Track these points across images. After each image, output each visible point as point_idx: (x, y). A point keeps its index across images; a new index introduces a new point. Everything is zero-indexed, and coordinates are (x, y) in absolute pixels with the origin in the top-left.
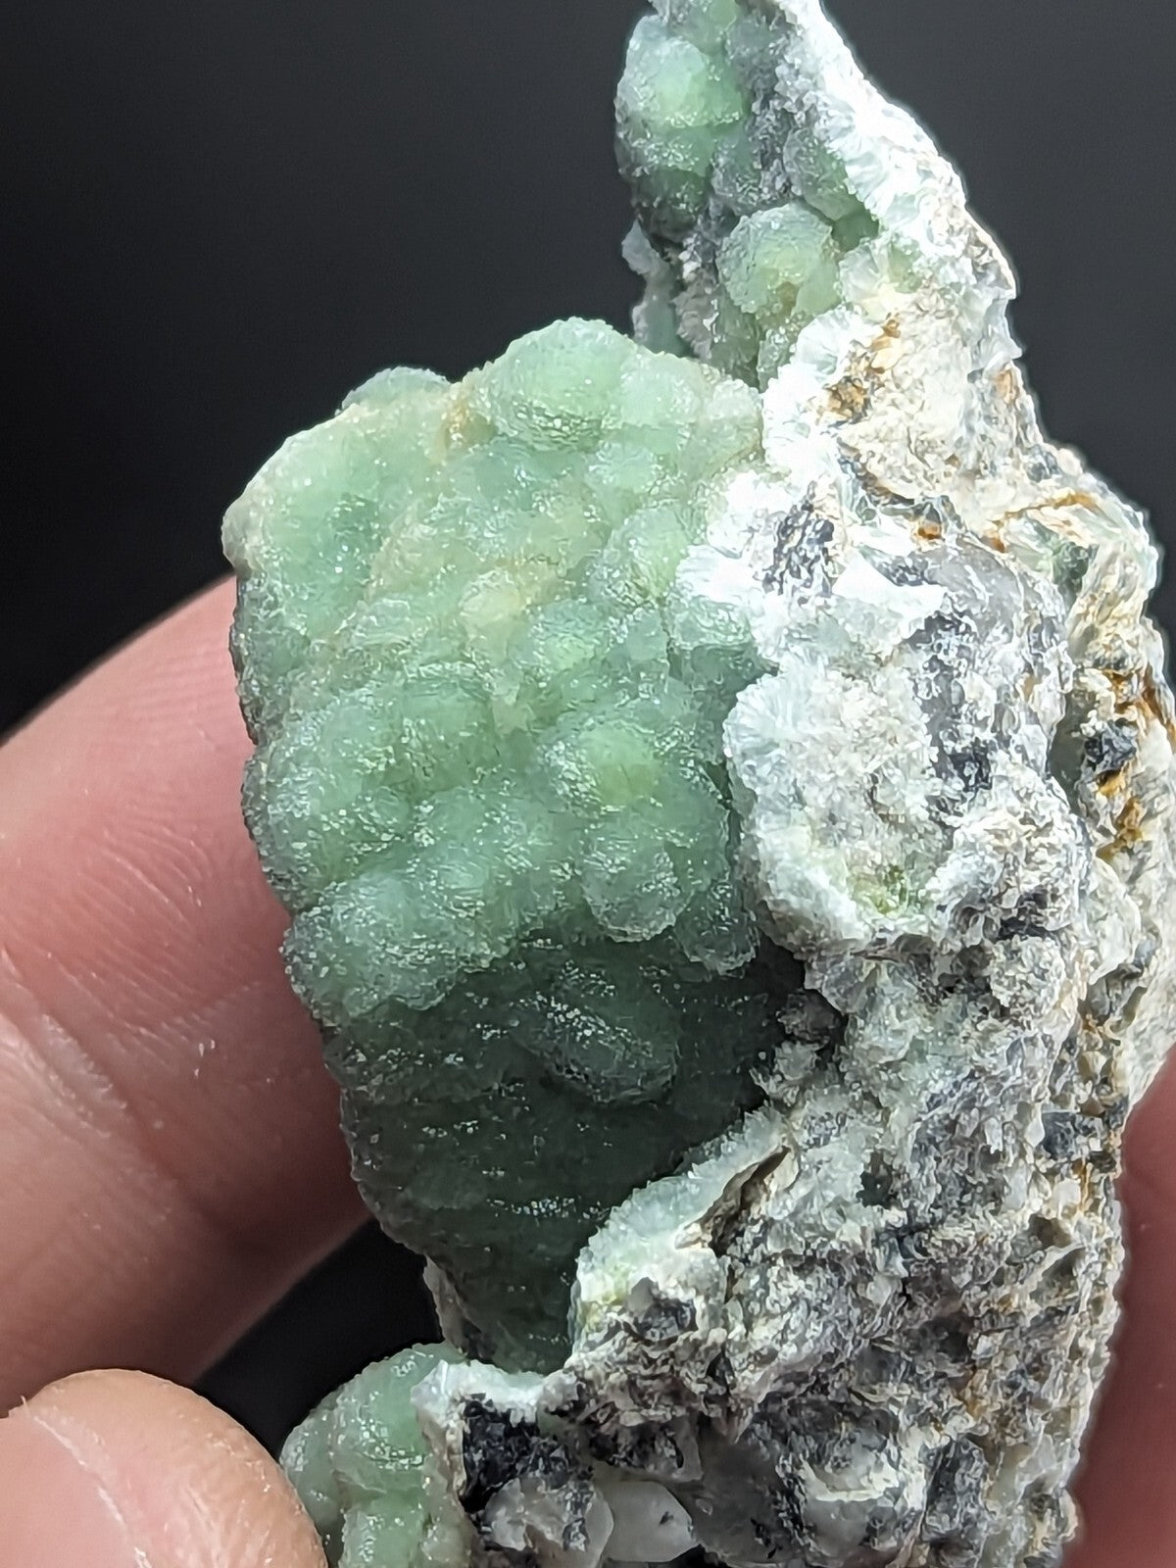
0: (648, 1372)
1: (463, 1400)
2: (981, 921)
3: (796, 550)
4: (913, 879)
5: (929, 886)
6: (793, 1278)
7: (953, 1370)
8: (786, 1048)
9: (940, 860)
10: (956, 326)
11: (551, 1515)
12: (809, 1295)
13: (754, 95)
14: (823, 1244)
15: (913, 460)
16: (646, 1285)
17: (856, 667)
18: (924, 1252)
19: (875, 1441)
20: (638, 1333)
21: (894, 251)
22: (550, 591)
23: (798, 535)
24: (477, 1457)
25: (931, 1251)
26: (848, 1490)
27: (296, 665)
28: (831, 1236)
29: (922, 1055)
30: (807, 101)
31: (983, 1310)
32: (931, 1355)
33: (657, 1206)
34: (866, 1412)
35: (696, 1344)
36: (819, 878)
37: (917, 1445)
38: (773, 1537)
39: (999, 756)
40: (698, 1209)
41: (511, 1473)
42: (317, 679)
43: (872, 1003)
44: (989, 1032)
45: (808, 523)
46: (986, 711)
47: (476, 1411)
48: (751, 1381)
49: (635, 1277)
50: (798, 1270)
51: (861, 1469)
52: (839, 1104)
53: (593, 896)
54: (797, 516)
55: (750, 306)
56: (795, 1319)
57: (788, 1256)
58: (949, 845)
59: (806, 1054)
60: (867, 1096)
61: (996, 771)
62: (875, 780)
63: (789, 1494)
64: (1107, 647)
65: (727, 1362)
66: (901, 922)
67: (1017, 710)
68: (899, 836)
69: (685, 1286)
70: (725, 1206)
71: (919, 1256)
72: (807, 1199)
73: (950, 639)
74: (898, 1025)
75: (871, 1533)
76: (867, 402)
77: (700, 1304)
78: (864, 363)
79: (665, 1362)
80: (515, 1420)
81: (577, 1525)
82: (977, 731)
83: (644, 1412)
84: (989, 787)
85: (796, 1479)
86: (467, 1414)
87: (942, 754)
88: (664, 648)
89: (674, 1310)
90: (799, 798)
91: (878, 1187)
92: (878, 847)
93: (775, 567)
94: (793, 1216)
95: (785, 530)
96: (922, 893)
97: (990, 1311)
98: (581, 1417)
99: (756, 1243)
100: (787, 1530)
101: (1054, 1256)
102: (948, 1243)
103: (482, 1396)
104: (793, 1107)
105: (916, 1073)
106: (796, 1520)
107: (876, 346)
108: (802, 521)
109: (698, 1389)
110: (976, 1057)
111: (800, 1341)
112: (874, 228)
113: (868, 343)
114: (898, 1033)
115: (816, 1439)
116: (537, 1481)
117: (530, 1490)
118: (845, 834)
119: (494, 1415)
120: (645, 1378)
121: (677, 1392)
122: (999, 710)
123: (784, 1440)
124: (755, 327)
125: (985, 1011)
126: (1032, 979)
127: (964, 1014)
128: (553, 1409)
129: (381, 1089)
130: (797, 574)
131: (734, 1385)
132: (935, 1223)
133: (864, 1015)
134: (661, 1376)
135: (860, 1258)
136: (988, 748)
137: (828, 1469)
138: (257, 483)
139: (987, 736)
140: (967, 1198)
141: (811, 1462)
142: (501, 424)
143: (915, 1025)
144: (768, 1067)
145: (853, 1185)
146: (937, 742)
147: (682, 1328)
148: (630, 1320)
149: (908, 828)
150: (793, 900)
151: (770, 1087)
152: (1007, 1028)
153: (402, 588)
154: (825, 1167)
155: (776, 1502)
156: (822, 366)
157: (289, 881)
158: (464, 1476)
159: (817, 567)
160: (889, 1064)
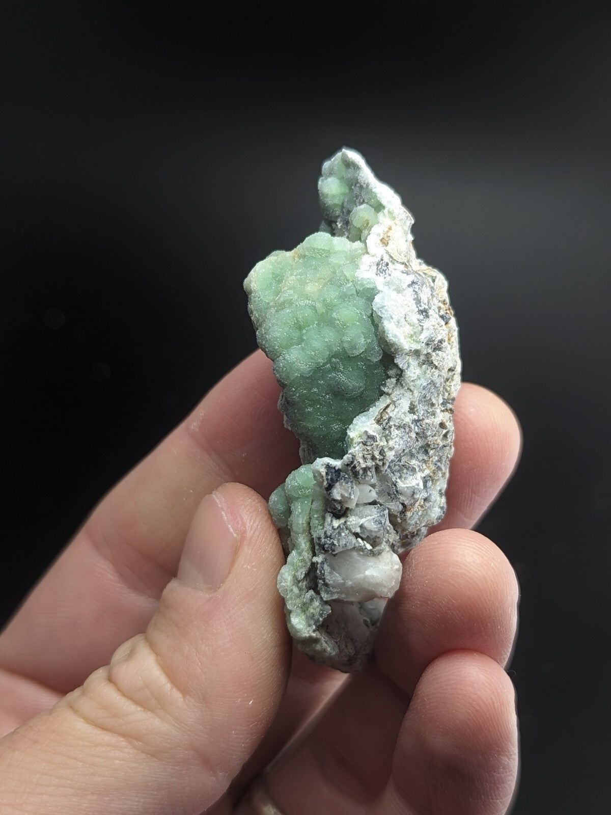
0: (366, 453)
1: (325, 464)
2: (430, 347)
3: (381, 268)
4: (416, 337)
5: (420, 338)
6: (396, 431)
7: (425, 458)
8: (389, 380)
9: (421, 333)
10: (403, 228)
11: (346, 491)
12: (400, 435)
13: (352, 185)
14: (402, 423)
15: (399, 255)
16: (366, 432)
17: (399, 291)
18: (422, 426)
19: (411, 474)
20: (365, 444)
21: (389, 212)
22: (325, 285)
23: (381, 266)
24: (329, 477)
25: (423, 425)
26: (407, 484)
27: (267, 308)
28: (403, 420)
29: (419, 378)
30: (366, 182)
31: (432, 442)
32: (421, 454)
33: (364, 417)
34: (409, 467)
35: (378, 445)
36: (398, 334)
37: (419, 475)
38: (392, 496)
39: (430, 311)
40: (373, 417)
41: (337, 481)
42: (273, 310)
43: (409, 366)
44: (434, 372)
45: (382, 263)
46: (426, 302)
47: (328, 467)
48: (390, 455)
49: (363, 430)
50: (397, 429)
51: (410, 479)
52: (402, 391)
53: (346, 345)
54: (380, 262)
55: (358, 226)
56: (397, 439)
57: (395, 425)
58: (423, 329)
59: (394, 380)
60: (408, 389)
61: (429, 314)
62: (406, 315)
63: (395, 485)
64: (441, 298)
65: (384, 450)
66: (415, 346)
67: (431, 302)
68: (412, 327)
69: (374, 432)
70: (378, 417)
71: (420, 427)
72: (398, 412)
73: (416, 286)
74: (414, 371)
75: (414, 493)
76: (388, 243)
77: (377, 436)
78: (386, 235)
79: (371, 450)
80: (337, 468)
81: (352, 492)
82: (424, 306)
83: (366, 464)
84: (429, 317)
85: (397, 482)
86: (326, 467)
87: (419, 310)
88: (355, 291)
89: (373, 438)
90: (392, 318)
91: (412, 410)
92: (408, 330)
93: (377, 272)
94: (395, 416)
95: (378, 265)
96: (418, 340)
97: (433, 443)
98: (352, 466)
99: (387, 424)
100: (395, 494)
101: (445, 431)
102: (427, 424)
103: (329, 463)
104: (391, 394)
105: (418, 382)
106: (397, 492)
107: (388, 232)
108: (381, 263)
109: (378, 457)
110: (431, 378)
111: (399, 445)
112: (384, 207)
113: (386, 231)
114: (414, 373)
115: (400, 473)
116: (343, 482)
117: (341, 485)
118: (401, 326)
119: (332, 468)
120: (366, 455)
121: (373, 458)
122: (428, 302)
123: (393, 473)
124: (360, 231)
125: (432, 368)
126: (442, 360)
127: (428, 369)
128: (346, 464)
129: (298, 397)
130: (382, 273)
131: (386, 456)
132: (423, 419)
133: (407, 369)
134: (370, 454)
135: (409, 427)
136: (427, 310)
137: (403, 479)
138: (252, 272)
139: (427, 307)
140: (428, 415)
141: (399, 478)
142: (307, 253)
143: (418, 371)
144: (385, 385)
145: (407, 409)
146: (417, 307)
147: (374, 442)
148: (363, 441)
149: (413, 326)
150: (394, 339)
151: (386, 390)
152: (437, 371)
153: (290, 289)
154: (401, 404)
155: (393, 488)
156: (378, 235)
157: (273, 351)
158: (326, 482)
159: (387, 271)
160: (413, 381)
